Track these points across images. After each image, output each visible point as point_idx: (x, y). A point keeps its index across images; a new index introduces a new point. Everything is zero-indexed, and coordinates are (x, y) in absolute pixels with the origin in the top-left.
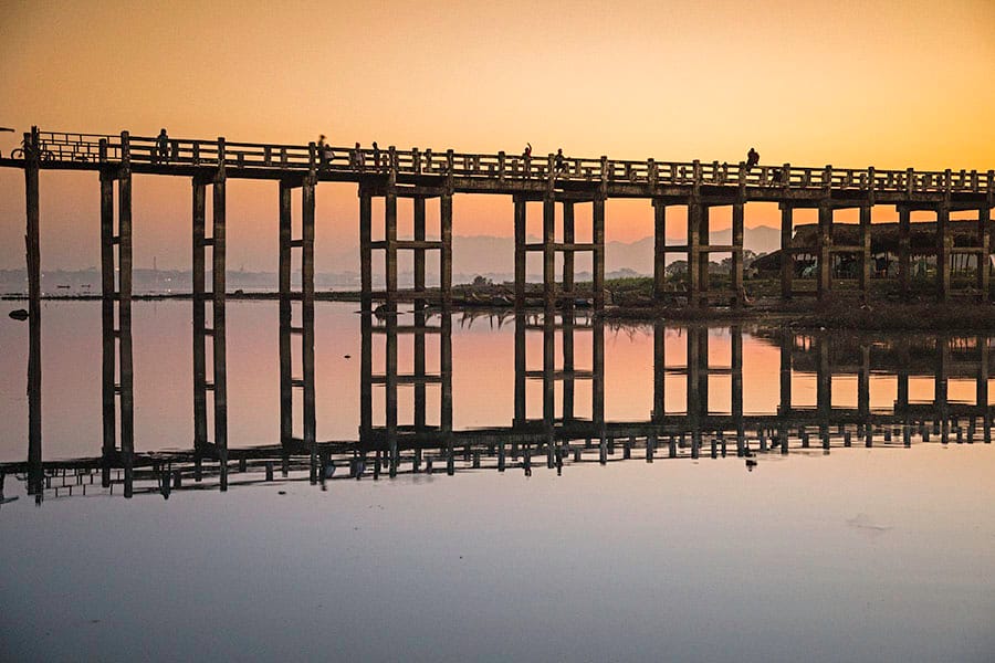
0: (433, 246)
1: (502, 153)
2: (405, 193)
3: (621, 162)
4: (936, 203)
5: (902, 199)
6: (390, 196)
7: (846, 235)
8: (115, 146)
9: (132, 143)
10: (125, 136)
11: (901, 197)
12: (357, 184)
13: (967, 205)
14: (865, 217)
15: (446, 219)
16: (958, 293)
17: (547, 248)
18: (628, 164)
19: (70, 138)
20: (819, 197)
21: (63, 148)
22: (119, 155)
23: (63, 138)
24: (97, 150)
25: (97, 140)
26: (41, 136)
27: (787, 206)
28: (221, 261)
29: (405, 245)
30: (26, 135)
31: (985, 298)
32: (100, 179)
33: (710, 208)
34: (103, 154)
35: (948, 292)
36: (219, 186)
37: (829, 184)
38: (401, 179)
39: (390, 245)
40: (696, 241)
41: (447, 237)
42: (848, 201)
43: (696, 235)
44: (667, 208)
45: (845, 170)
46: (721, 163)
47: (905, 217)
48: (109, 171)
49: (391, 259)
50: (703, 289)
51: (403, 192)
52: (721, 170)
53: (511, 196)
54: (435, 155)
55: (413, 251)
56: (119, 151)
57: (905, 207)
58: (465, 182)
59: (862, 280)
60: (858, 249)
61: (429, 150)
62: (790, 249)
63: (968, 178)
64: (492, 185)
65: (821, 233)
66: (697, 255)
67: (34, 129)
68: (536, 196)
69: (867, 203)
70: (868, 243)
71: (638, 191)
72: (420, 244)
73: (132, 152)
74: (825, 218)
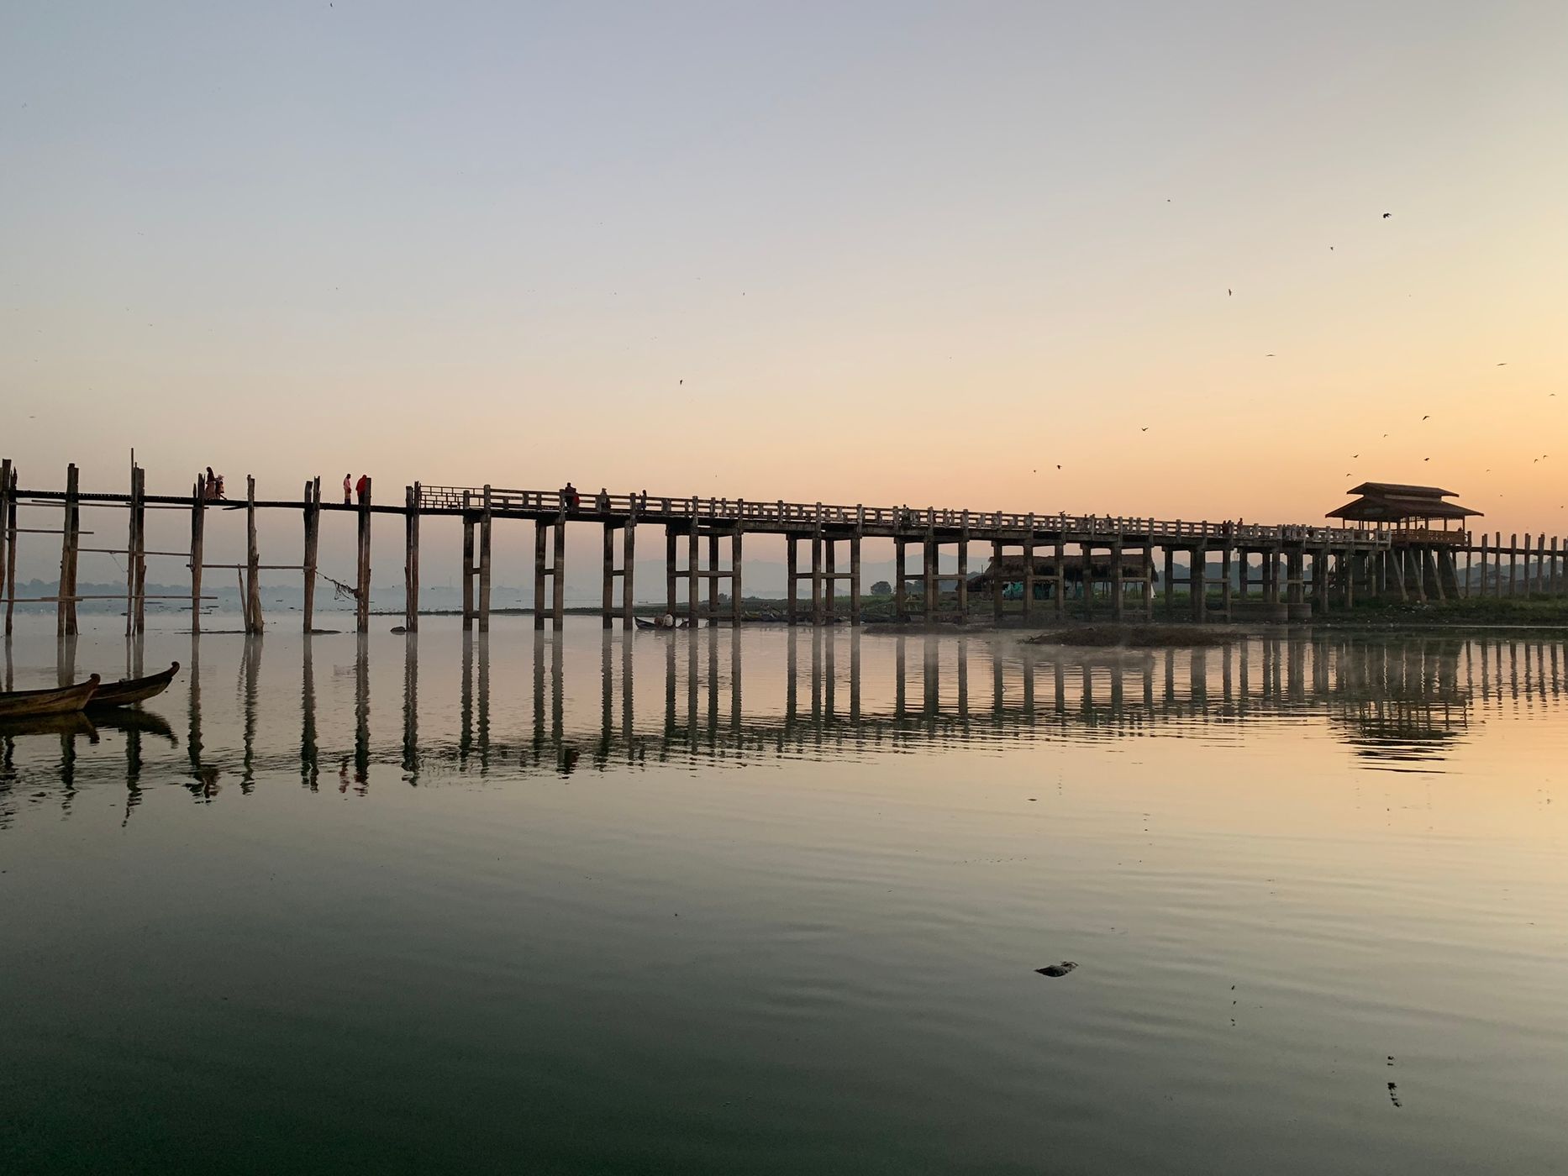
0: (725, 575)
1: (780, 502)
2: (703, 533)
3: (873, 509)
4: (1111, 542)
5: (1087, 539)
6: (693, 535)
7: (1046, 567)
8: (479, 496)
9: (492, 494)
10: (487, 489)
11: (1086, 538)
12: (665, 525)
13: (1134, 544)
14: (1059, 552)
15: (736, 554)
16: (1129, 612)
17: (814, 576)
18: (878, 511)
19: (444, 490)
20: (1025, 537)
21: (439, 498)
22: (482, 504)
23: (450, 491)
24: (461, 500)
25: (462, 491)
26: (422, 489)
27: (998, 543)
28: (560, 587)
29: (703, 574)
30: (408, 488)
31: (1149, 617)
32: (464, 523)
33: (939, 545)
34: (466, 501)
35: (1123, 613)
36: (560, 527)
37: (1032, 527)
38: (702, 521)
39: (692, 574)
40: (930, 572)
41: (737, 567)
42: (1045, 540)
43: (930, 567)
44: (906, 545)
45: (1044, 517)
46: (949, 510)
47: (1087, 553)
48: (471, 516)
49: (693, 585)
50: (935, 609)
51: (703, 531)
52: (949, 515)
53: (785, 535)
54: (728, 503)
55: (708, 579)
56: (482, 500)
57: (1087, 545)
58: (752, 524)
59: (1057, 602)
60: (1054, 577)
61: (724, 499)
62: (1001, 577)
63: (1135, 523)
64: (773, 527)
65: (1026, 565)
66: (932, 582)
67: (416, 483)
68: (805, 535)
69: (1060, 541)
70: (1062, 573)
71: (885, 531)
72: (713, 573)
73: (493, 501)
74: (1028, 553)
